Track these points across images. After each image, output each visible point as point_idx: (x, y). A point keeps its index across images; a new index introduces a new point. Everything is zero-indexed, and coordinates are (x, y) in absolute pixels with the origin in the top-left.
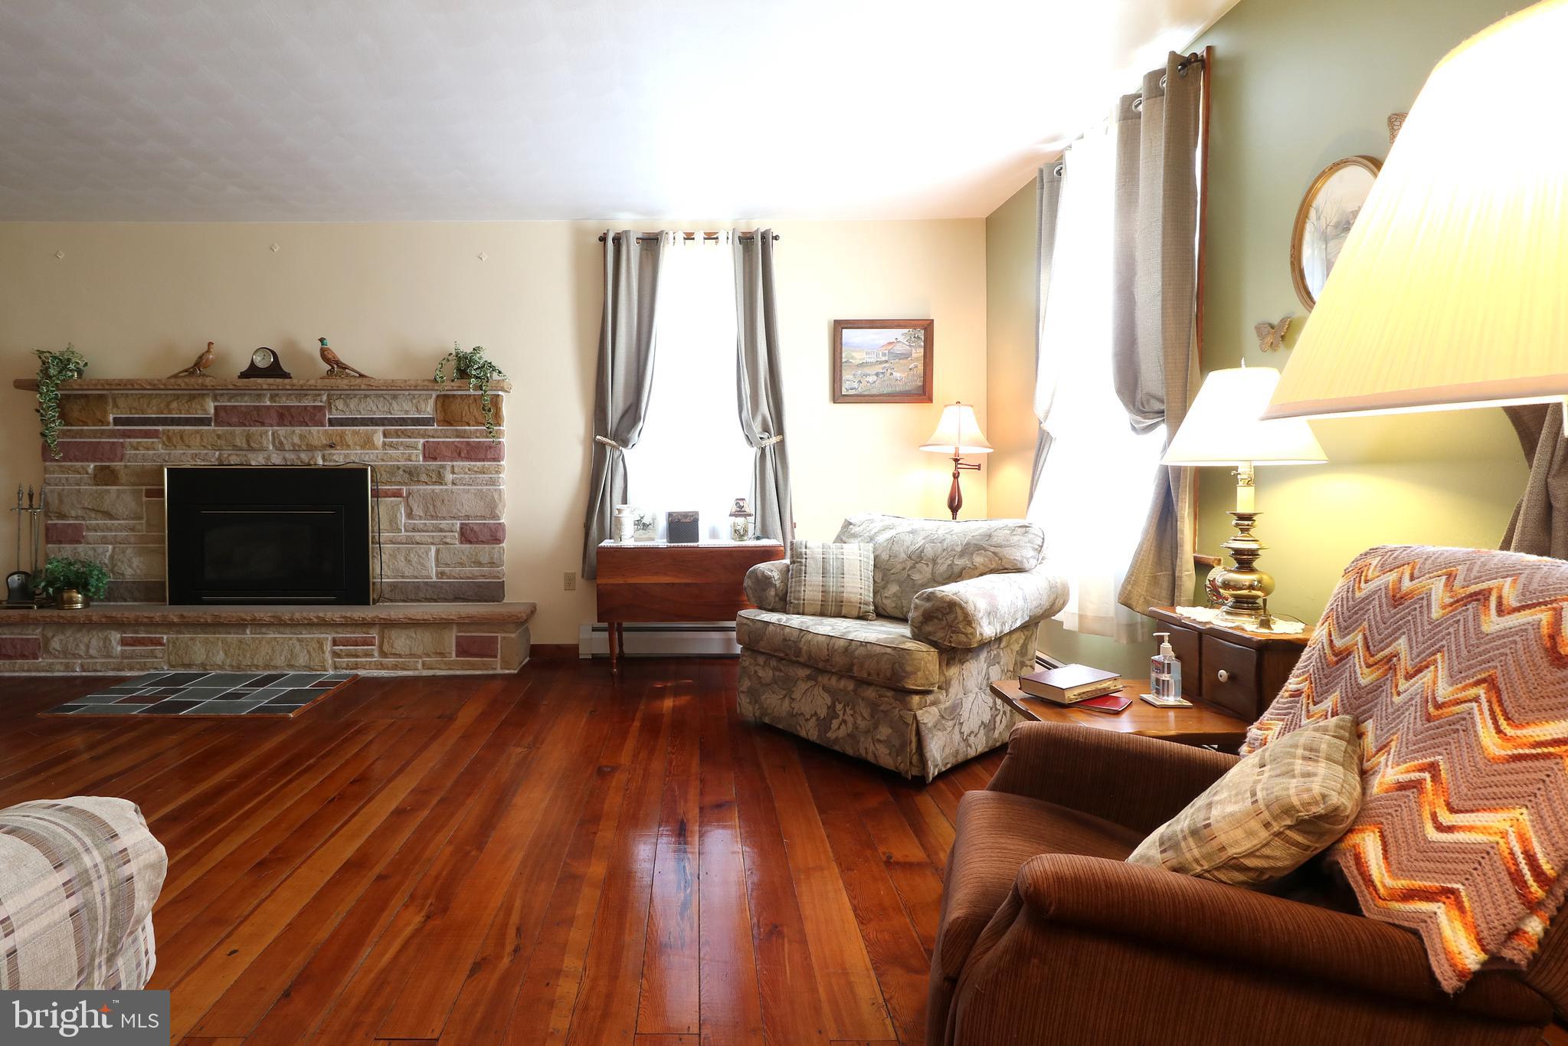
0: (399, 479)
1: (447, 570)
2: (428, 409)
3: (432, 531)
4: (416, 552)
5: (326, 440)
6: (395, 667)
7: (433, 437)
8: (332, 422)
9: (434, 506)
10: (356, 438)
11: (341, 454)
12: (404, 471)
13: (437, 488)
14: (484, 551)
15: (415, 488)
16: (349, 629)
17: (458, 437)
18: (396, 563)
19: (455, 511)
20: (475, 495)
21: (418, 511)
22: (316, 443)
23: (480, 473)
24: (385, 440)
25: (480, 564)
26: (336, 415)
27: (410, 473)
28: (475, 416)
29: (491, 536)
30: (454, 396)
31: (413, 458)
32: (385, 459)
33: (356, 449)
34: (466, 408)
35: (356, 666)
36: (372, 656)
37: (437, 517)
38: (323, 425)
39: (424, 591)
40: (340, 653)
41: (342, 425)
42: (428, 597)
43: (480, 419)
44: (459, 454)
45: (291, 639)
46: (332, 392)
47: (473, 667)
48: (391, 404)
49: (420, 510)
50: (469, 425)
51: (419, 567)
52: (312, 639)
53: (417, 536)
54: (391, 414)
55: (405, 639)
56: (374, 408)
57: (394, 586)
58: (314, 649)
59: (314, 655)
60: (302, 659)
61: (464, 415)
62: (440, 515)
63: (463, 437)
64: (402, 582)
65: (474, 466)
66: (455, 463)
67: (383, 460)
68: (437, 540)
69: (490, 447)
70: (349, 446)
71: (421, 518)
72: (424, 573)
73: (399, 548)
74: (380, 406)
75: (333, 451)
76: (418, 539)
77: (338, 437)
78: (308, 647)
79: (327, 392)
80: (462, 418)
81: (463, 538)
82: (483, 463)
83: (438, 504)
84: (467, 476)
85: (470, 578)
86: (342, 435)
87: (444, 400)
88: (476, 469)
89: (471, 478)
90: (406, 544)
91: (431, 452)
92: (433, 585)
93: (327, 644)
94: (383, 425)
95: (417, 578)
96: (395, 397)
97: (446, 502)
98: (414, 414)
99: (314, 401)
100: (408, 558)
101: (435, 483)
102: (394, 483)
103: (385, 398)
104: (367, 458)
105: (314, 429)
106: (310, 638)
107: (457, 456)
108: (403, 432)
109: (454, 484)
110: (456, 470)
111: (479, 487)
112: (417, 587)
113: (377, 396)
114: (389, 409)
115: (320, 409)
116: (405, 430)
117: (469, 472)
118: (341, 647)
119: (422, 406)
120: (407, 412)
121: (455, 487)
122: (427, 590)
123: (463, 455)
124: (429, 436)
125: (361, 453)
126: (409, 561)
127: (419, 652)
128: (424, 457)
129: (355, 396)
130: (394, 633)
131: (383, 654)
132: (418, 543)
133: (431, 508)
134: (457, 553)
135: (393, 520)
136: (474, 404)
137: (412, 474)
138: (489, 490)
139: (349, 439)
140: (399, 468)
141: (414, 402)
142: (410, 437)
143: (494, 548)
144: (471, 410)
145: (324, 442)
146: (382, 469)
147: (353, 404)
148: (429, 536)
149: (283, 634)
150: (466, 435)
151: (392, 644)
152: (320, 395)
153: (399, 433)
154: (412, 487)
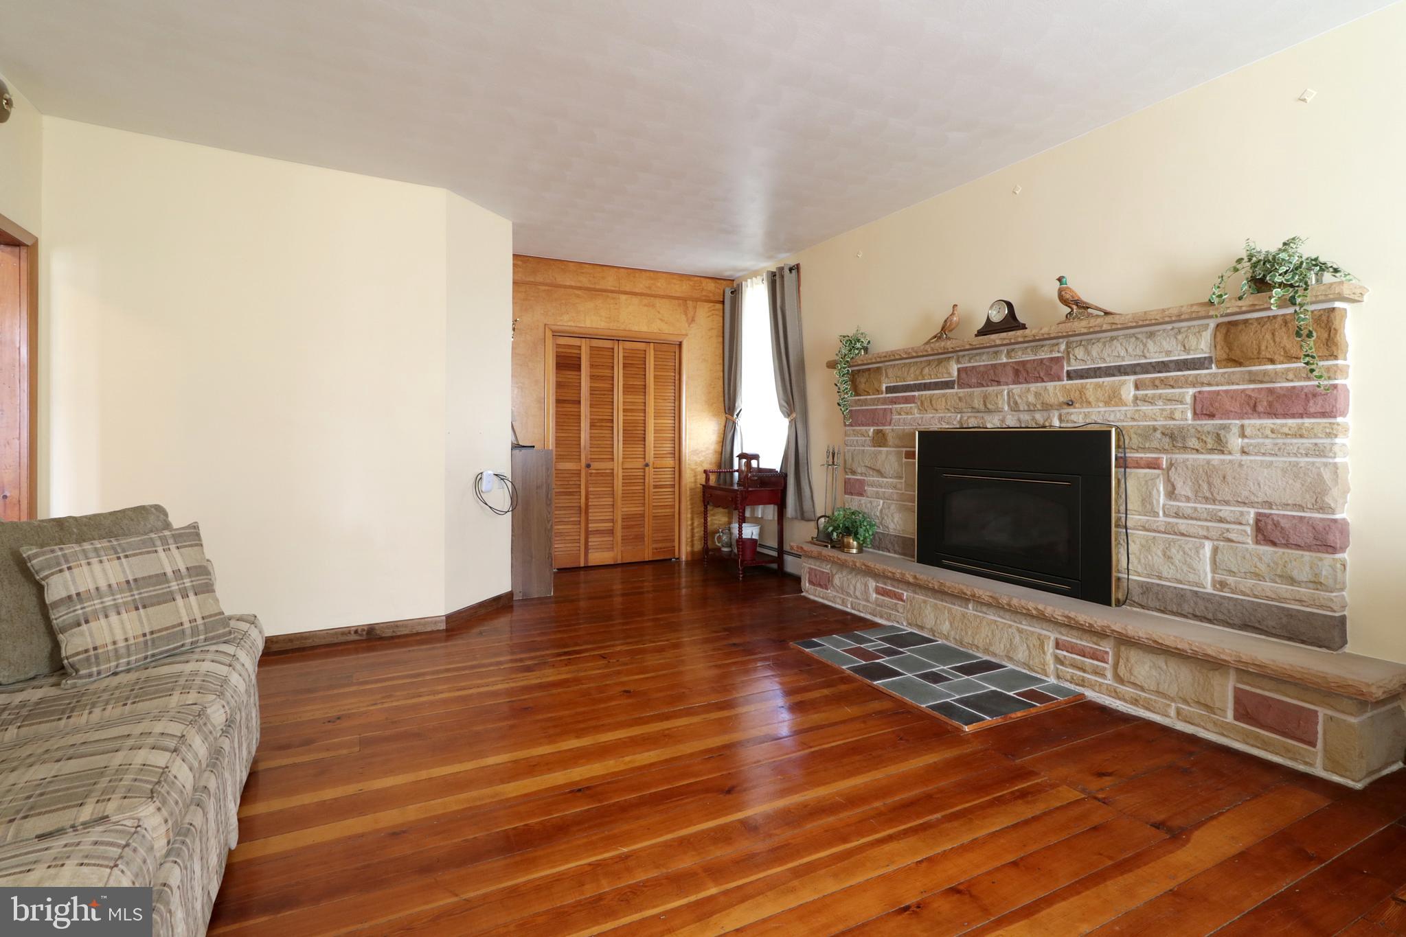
0: (1155, 444)
1: (1231, 580)
2: (1203, 344)
3: (1206, 520)
4: (1180, 546)
5: (1063, 396)
6: (1135, 702)
7: (1209, 384)
8: (1070, 376)
9: (1210, 484)
10: (1099, 392)
11: (1081, 413)
12: (1163, 434)
13: (1216, 458)
14: (1302, 563)
15: (1179, 457)
16: (1075, 633)
17: (1251, 381)
18: (1150, 557)
19: (1245, 493)
20: (1284, 471)
21: (1183, 489)
22: (1052, 400)
23: (1295, 436)
24: (1137, 392)
25: (1292, 581)
26: (1076, 366)
27: (1172, 437)
28: (1284, 348)
29: (1315, 538)
30: (1246, 321)
31: (1177, 415)
32: (1136, 416)
33: (1099, 407)
34: (1268, 336)
35: (1082, 683)
36: (1103, 676)
37: (1214, 501)
38: (1060, 379)
39: (1192, 604)
40: (1062, 659)
41: (1082, 377)
42: (1198, 614)
43: (1294, 351)
44: (1254, 408)
45: (1010, 626)
46: (1072, 339)
47: (1265, 745)
48: (1145, 345)
49: (1188, 489)
50: (1272, 361)
51: (1185, 568)
52: (1033, 633)
53: (1183, 525)
54: (1145, 357)
55: (1150, 667)
56: (1123, 353)
57: (1146, 589)
58: (1034, 646)
59: (1034, 653)
60: (1021, 655)
61: (1263, 348)
62: (1219, 498)
63: (1261, 382)
64: (1158, 585)
65: (1283, 425)
66: (1246, 422)
67: (1133, 419)
68: (1213, 534)
69: (1314, 395)
70: (1090, 403)
71: (1188, 499)
72: (1192, 577)
73: (1154, 538)
74: (1130, 350)
75: (1071, 410)
76: (1183, 528)
77: (1078, 392)
78: (1028, 643)
79: (1066, 340)
80: (1259, 353)
81: (1260, 537)
82: (1299, 421)
83: (1217, 481)
84: (1267, 441)
85: (1273, 599)
86: (1081, 391)
87: (1229, 330)
88: (1286, 430)
89: (1276, 444)
90: (1165, 533)
91: (1205, 408)
92: (1207, 598)
93: (1048, 645)
94: (1135, 373)
95: (1180, 582)
96: (1151, 335)
97: (1229, 479)
98: (1179, 355)
99: (1051, 351)
100: (1168, 553)
101: (1211, 451)
102: (1150, 450)
103: (1137, 338)
104: (1112, 418)
105: (1050, 385)
106: (1030, 631)
107: (1250, 411)
108: (1162, 380)
109: (1244, 452)
110: (1248, 431)
111: (1294, 459)
112: (1181, 596)
113: (1126, 336)
114: (1143, 352)
115: (1057, 360)
116: (1166, 378)
117: (1273, 436)
118: (1065, 653)
119: (1192, 341)
120: (1168, 353)
121: (1245, 458)
122: (1196, 603)
123: (1260, 409)
124: (1202, 384)
125: (1105, 412)
126: (1169, 558)
127: (1172, 692)
128: (1195, 413)
129: (1098, 340)
130: (1134, 655)
131: (1118, 678)
132: (1183, 535)
133: (1205, 486)
134: (1248, 556)
135: (1147, 500)
136: (1284, 329)
137: (1175, 438)
138: (1313, 463)
139: (1090, 395)
140: (1155, 429)
141: (1180, 337)
142: (1173, 387)
143: (1321, 559)
144: (1277, 340)
145: (1062, 399)
146: (1132, 431)
147: (1095, 350)
148: (1202, 527)
149: (1003, 618)
150: (1267, 378)
151: (1130, 670)
152: (1057, 344)
153: (1157, 382)
154: (1175, 456)
